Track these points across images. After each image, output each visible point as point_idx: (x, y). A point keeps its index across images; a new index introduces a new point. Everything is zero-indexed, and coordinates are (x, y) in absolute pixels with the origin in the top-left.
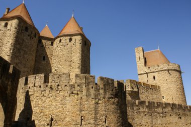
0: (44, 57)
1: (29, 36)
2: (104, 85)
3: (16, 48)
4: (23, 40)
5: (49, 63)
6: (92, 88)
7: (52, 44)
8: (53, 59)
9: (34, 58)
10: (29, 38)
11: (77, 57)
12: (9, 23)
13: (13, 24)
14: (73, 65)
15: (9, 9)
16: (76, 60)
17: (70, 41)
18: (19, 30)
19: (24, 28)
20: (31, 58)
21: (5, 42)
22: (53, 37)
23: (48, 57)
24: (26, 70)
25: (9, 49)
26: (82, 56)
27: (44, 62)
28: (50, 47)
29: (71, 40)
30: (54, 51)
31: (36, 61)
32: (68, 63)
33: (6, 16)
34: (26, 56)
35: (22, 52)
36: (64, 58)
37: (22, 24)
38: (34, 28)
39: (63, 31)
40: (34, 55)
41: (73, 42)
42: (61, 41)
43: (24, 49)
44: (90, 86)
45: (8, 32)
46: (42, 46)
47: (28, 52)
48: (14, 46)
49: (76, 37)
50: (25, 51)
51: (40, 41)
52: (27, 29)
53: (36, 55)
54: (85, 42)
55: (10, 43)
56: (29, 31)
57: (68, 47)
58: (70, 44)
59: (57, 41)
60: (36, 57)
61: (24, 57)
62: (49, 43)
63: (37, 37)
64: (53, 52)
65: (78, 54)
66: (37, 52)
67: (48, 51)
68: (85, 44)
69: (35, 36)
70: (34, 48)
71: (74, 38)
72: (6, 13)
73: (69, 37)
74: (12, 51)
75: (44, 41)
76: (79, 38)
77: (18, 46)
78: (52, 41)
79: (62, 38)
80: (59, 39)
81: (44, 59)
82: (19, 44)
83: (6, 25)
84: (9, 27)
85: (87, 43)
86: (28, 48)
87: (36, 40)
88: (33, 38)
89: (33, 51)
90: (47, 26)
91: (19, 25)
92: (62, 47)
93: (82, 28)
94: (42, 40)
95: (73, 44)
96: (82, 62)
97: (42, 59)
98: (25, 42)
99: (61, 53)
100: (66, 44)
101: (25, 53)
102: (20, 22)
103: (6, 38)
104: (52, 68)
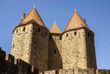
0: (55, 50)
3: (33, 46)
4: (38, 40)
5: (60, 55)
7: (61, 39)
8: (63, 51)
9: (47, 53)
10: (42, 36)
11: (82, 48)
12: (26, 27)
13: (29, 27)
14: (79, 55)
15: (24, 14)
16: (82, 51)
17: (75, 35)
18: (34, 32)
19: (37, 29)
20: (45, 53)
21: (24, 43)
22: (61, 33)
23: (58, 50)
24: (42, 63)
25: (28, 48)
26: (87, 47)
27: (56, 55)
28: (60, 41)
29: (75, 33)
30: (63, 44)
31: (49, 55)
32: (75, 54)
33: (23, 22)
34: (41, 52)
35: (38, 49)
36: (72, 50)
37: (36, 26)
38: (45, 28)
39: (69, 26)
40: (47, 50)
41: (77, 35)
42: (67, 35)
43: (39, 47)
45: (26, 34)
46: (53, 41)
47: (42, 49)
48: (32, 46)
49: (80, 31)
50: (40, 48)
51: (51, 38)
52: (39, 30)
53: (49, 50)
55: (29, 43)
56: (42, 31)
57: (74, 40)
58: (75, 37)
59: (64, 36)
61: (39, 53)
62: (58, 38)
63: (48, 34)
64: (63, 46)
65: (83, 46)
66: (49, 47)
67: (58, 45)
68: (89, 36)
69: (46, 35)
70: (47, 44)
71: (78, 31)
72: (23, 18)
73: (74, 32)
74: (30, 50)
75: (54, 37)
76: (82, 31)
77: (34, 45)
78: (60, 36)
79: (68, 33)
80: (66, 34)
81: (55, 52)
82: (35, 43)
83: (24, 29)
84: (26, 30)
85: (90, 34)
86: (42, 45)
87: (47, 37)
88: (45, 37)
89: (46, 47)
90: (55, 23)
91: (33, 28)
92: (69, 40)
93: (85, 20)
94: (52, 36)
95: (78, 37)
96: (87, 52)
97: (54, 52)
98: (39, 41)
99: (69, 46)
100: (72, 38)
101: (40, 49)
102: (34, 26)
103: (25, 40)
104: (63, 59)
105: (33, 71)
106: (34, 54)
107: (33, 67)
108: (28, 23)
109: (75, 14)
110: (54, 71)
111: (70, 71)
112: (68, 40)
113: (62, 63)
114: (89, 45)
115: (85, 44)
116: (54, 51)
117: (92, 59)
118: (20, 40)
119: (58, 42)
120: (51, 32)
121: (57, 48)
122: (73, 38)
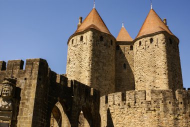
0: (125, 65)
1: (105, 45)
2: (184, 99)
3: (95, 61)
4: (100, 52)
5: (131, 71)
6: (170, 103)
7: (132, 48)
8: (135, 66)
9: (114, 68)
10: (105, 47)
11: (161, 61)
12: (84, 35)
13: (88, 36)
14: (158, 70)
15: (81, 18)
16: (161, 64)
17: (151, 42)
18: (94, 42)
19: (99, 38)
20: (111, 69)
21: (83, 57)
22: (132, 41)
23: (128, 64)
24: (107, 82)
25: (88, 64)
26: (168, 58)
27: (125, 71)
28: (130, 52)
29: (151, 40)
30: (135, 56)
31: (116, 71)
32: (152, 69)
33: (80, 28)
34: (105, 68)
35: (101, 64)
36: (147, 63)
37: (97, 34)
38: (110, 36)
39: (142, 31)
40: (114, 65)
41: (154, 43)
42: (140, 43)
43: (102, 61)
44: (168, 102)
45: (85, 45)
46: (121, 52)
47: (107, 63)
48: (92, 60)
49: (157, 36)
50: (103, 63)
51: (118, 48)
52: (102, 38)
53: (116, 64)
54: (170, 40)
55: (88, 57)
56: (105, 40)
57: (149, 49)
58: (151, 46)
59: (137, 44)
60: (116, 66)
61: (103, 69)
62: (128, 47)
63: (114, 44)
64: (134, 58)
65: (163, 57)
66: (116, 60)
67: (128, 57)
68: (171, 43)
69: (112, 44)
70: (113, 57)
71: (155, 38)
72: (80, 24)
73: (149, 38)
74: (91, 66)
75: (122, 47)
76: (161, 36)
77: (96, 59)
78: (131, 44)
79: (141, 40)
80: (138, 41)
81: (125, 67)
82: (97, 56)
83: (82, 38)
84: (84, 40)
85: (173, 41)
86: (106, 59)
87: (113, 47)
88: (109, 47)
89: (112, 61)
90: (123, 27)
91: (93, 37)
92: (143, 51)
93: (166, 20)
94: (120, 46)
95: (156, 45)
96: (168, 66)
97: (123, 67)
98: (102, 53)
99: (143, 58)
100: (147, 47)
101: (104, 64)
102: (94, 34)
103: (84, 53)
104: (135, 76)
105: (92, 94)
106: (96, 70)
107: (92, 89)
108: (86, 31)
109: (152, 12)
110: (120, 94)
111: (140, 93)
112: (141, 50)
113: (134, 81)
114: (171, 55)
115: (166, 54)
116: (123, 65)
117: (176, 74)
118: (77, 53)
120: (118, 40)
121: (127, 61)
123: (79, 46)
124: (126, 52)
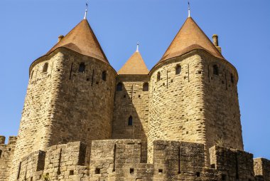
0: (131, 118)
1: (88, 80)
3: (62, 108)
4: (77, 91)
5: (143, 130)
6: (132, 171)
7: (146, 87)
8: (149, 119)
10: (89, 83)
11: (193, 106)
12: (50, 62)
13: (55, 61)
14: (186, 125)
16: (192, 112)
17: (177, 73)
18: (64, 72)
19: (76, 66)
21: (43, 101)
22: (147, 73)
23: (137, 117)
25: (47, 113)
27: (131, 130)
28: (142, 94)
29: (178, 69)
30: (151, 101)
32: (176, 123)
34: (84, 121)
35: (76, 115)
36: (168, 112)
37: (72, 59)
38: (100, 63)
40: (106, 117)
41: (183, 73)
42: (159, 75)
43: (80, 108)
45: (48, 80)
46: (125, 96)
47: (89, 114)
48: (57, 106)
49: (188, 60)
50: (81, 112)
52: (82, 67)
55: (50, 100)
56: (89, 69)
57: (173, 86)
58: (177, 79)
59: (154, 78)
60: (113, 121)
61: (80, 124)
62: (138, 85)
63: (109, 77)
64: (149, 105)
65: (196, 99)
66: (114, 110)
67: (137, 103)
68: (216, 72)
69: (104, 78)
70: (104, 103)
71: (184, 63)
73: (174, 64)
74: (52, 116)
75: (127, 85)
76: (195, 59)
77: (65, 105)
78: (144, 80)
79: (160, 70)
80: (156, 73)
81: (130, 123)
82: (68, 99)
83: (46, 68)
84: (49, 70)
86: (87, 104)
87: (106, 86)
88: (97, 83)
89: (102, 109)
90: (137, 51)
91: (64, 63)
92: (163, 89)
93: (217, 37)
94: (124, 83)
95: (185, 78)
96: (205, 115)
97: (127, 123)
98: (81, 93)
99: (161, 104)
100: (169, 81)
101: (83, 115)
102: (65, 57)
104: (148, 139)
112: (159, 89)
113: (146, 148)
115: (202, 93)
116: (127, 119)
118: (35, 94)
119: (139, 96)
121: (135, 111)
122: (172, 81)
123: (40, 82)
124: (136, 95)
